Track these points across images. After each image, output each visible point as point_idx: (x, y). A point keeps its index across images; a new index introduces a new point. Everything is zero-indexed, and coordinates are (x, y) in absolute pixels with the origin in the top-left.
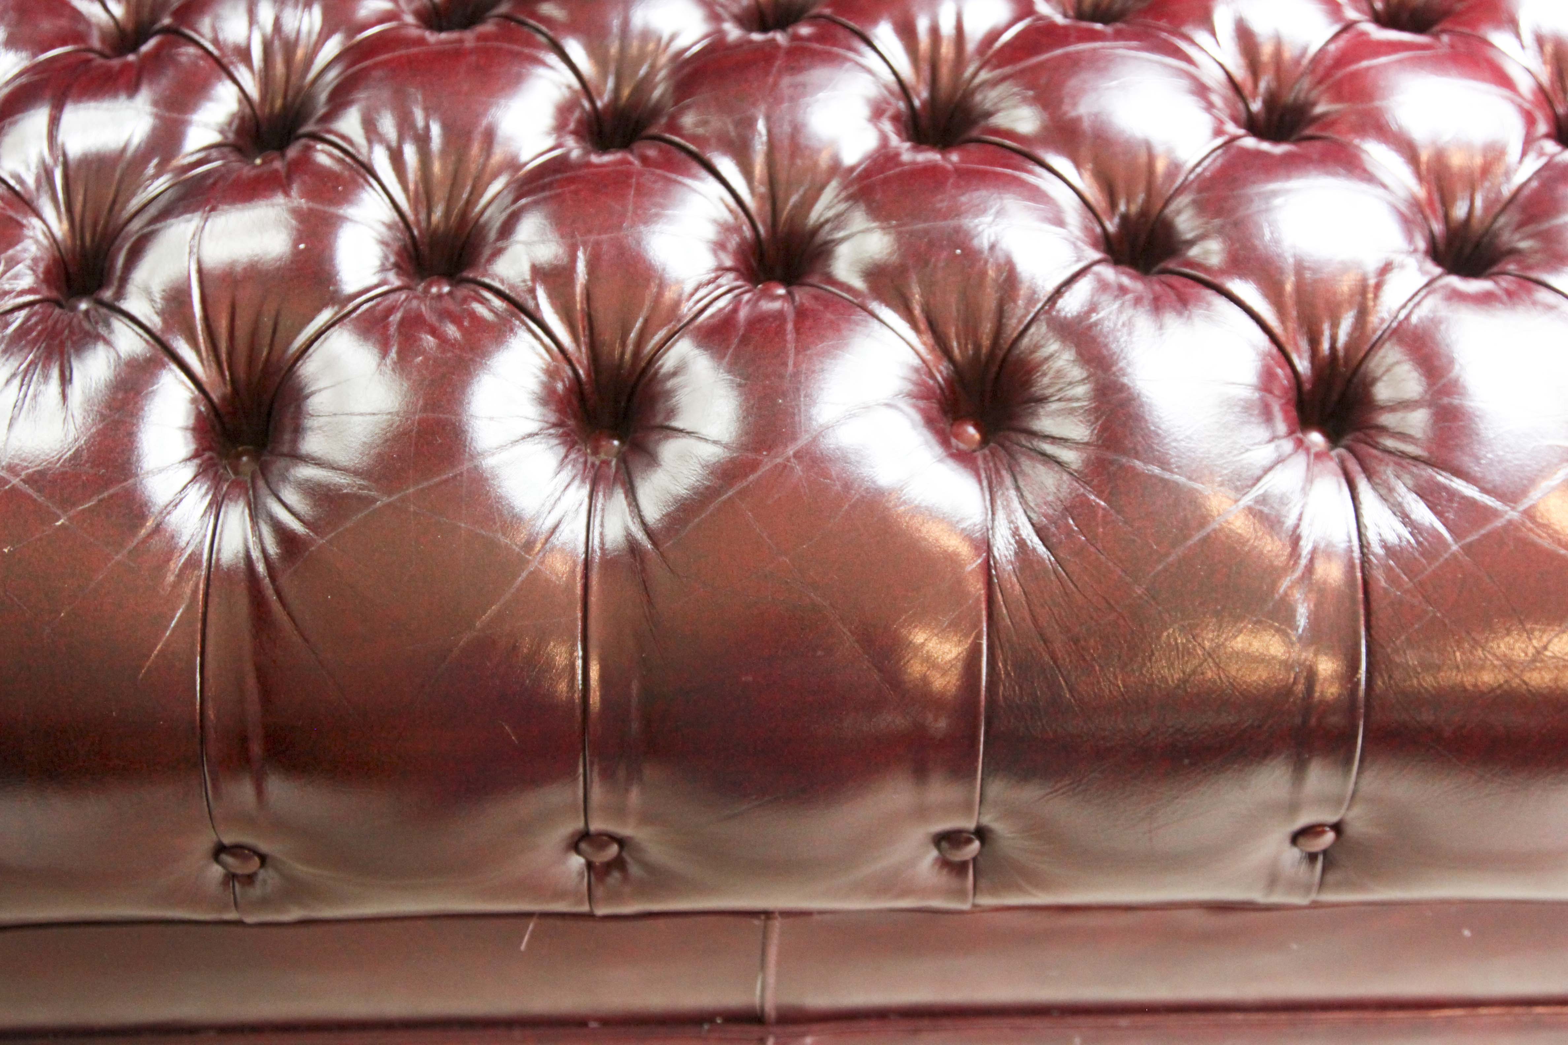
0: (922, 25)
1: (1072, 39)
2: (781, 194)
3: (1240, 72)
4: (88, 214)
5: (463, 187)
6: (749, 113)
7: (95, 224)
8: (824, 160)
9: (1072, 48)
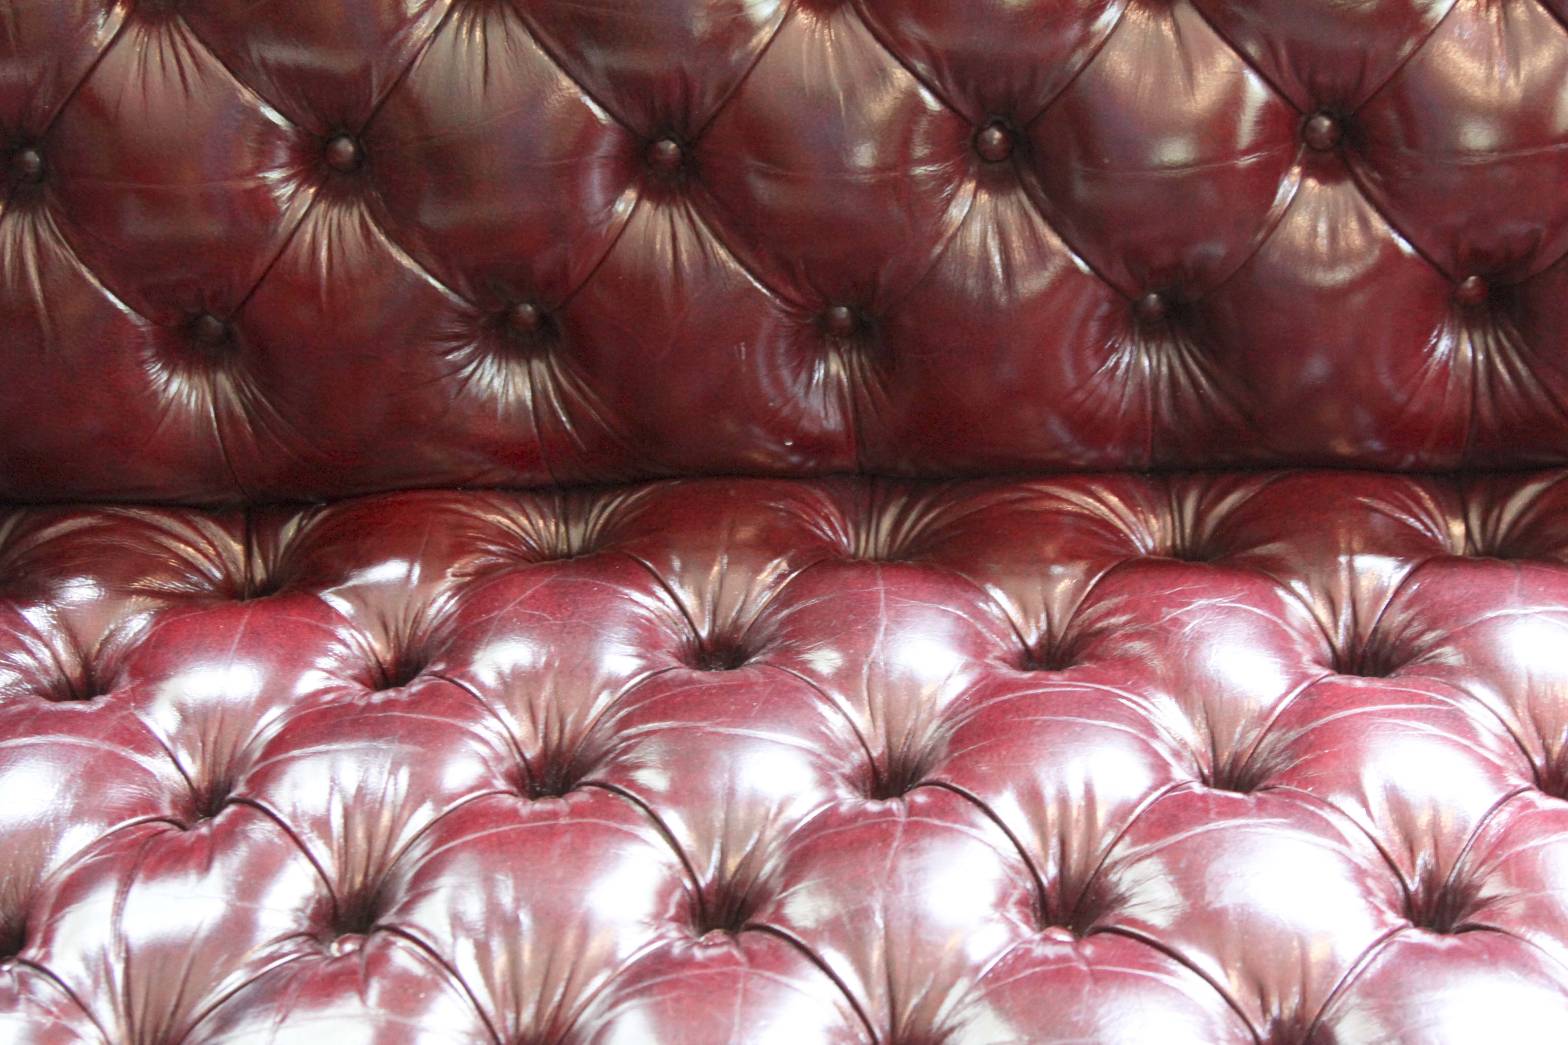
0: (1049, 792)
1: (1212, 815)
2: (900, 996)
3: (1396, 850)
4: (149, 1018)
5: (555, 987)
6: (865, 904)
7: (156, 1030)
8: (948, 960)
9: (1212, 826)
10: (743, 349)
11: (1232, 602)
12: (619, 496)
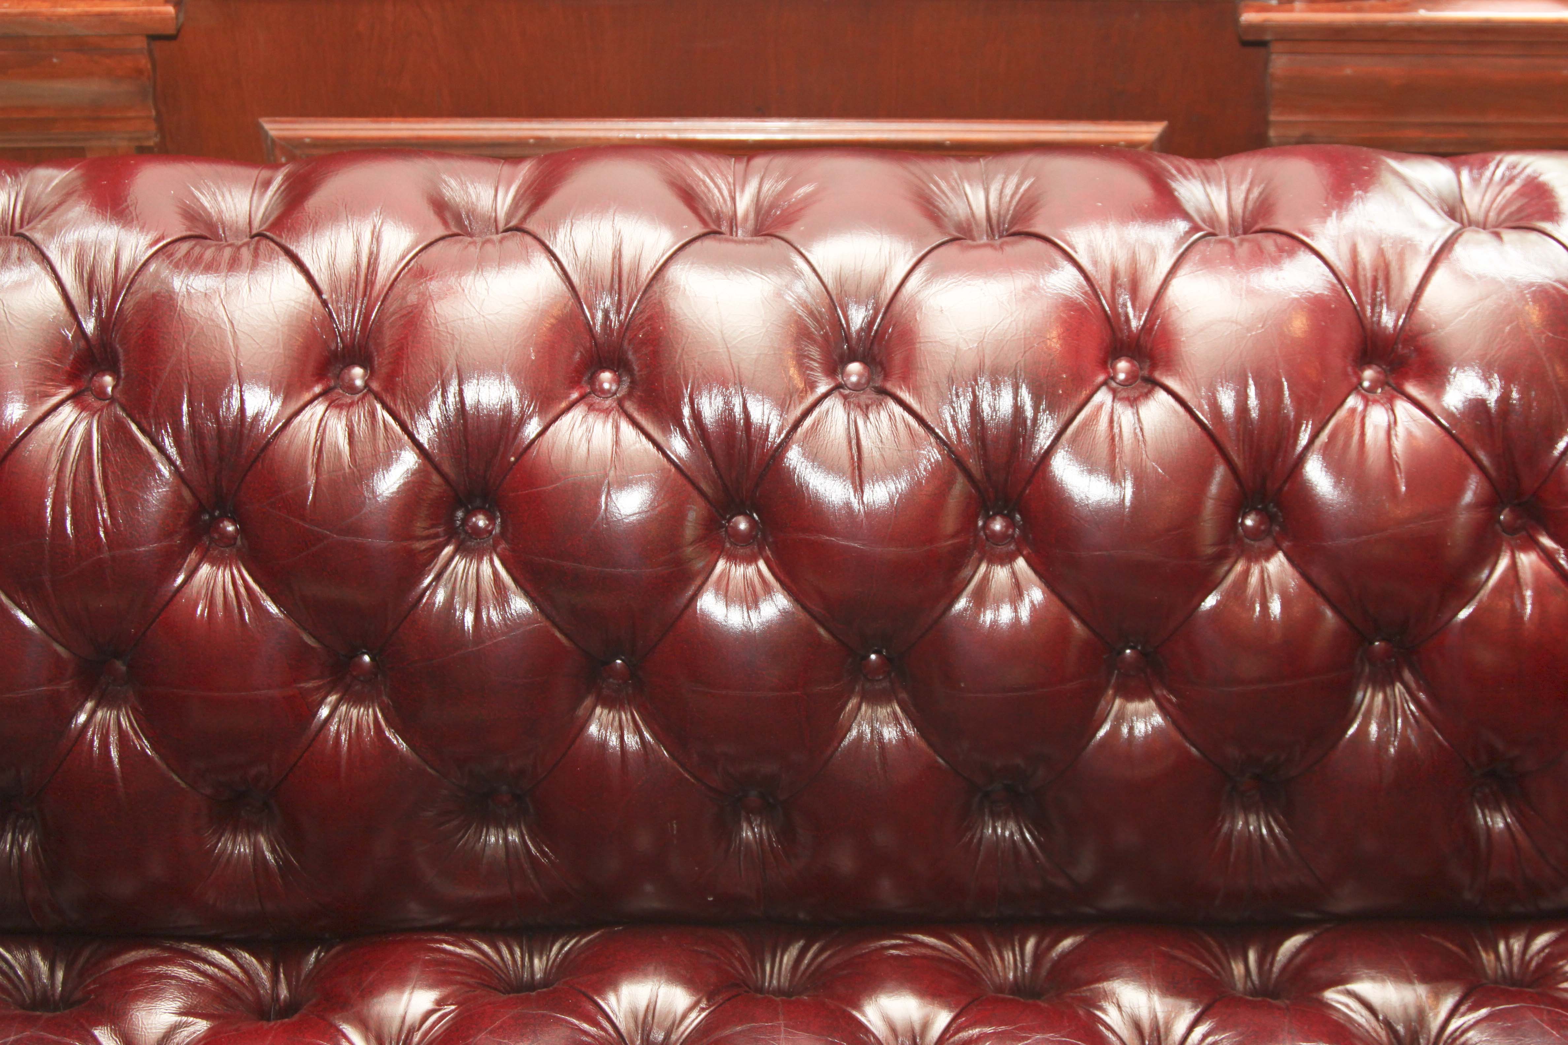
10: (675, 826)
11: (1063, 1036)
12: (573, 937)
